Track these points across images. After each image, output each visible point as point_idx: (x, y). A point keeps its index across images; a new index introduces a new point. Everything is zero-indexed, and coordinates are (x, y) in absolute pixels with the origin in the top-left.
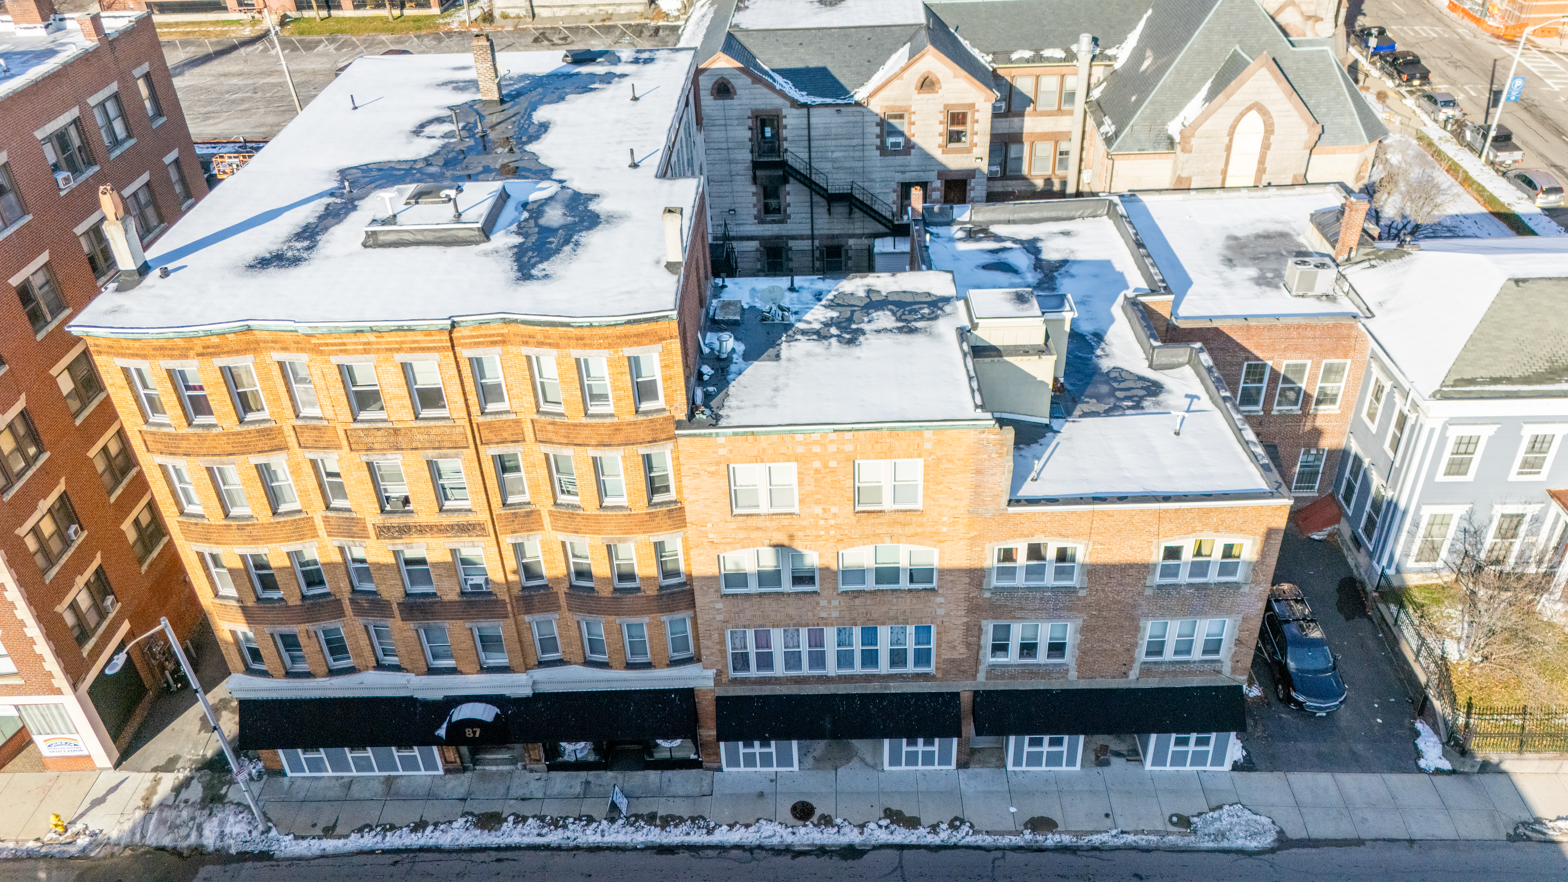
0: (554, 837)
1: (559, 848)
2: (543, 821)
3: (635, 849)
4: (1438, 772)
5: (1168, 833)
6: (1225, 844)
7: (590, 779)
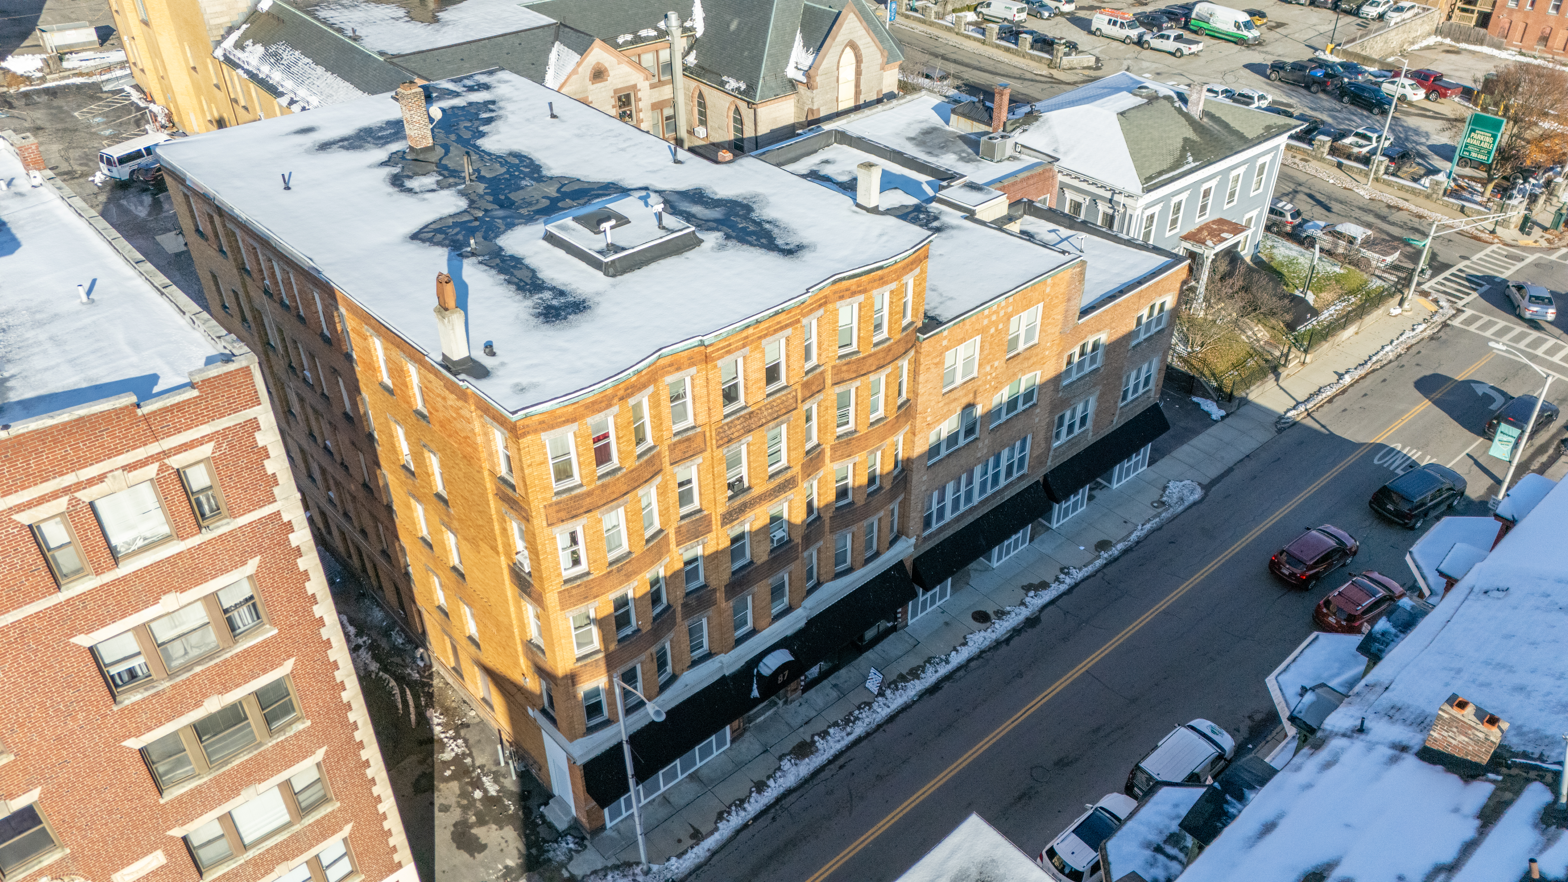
0: (859, 729)
1: (868, 735)
2: (838, 725)
3: (914, 702)
4: (1223, 418)
5: (1160, 513)
6: (1187, 504)
7: (834, 682)
